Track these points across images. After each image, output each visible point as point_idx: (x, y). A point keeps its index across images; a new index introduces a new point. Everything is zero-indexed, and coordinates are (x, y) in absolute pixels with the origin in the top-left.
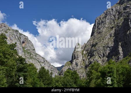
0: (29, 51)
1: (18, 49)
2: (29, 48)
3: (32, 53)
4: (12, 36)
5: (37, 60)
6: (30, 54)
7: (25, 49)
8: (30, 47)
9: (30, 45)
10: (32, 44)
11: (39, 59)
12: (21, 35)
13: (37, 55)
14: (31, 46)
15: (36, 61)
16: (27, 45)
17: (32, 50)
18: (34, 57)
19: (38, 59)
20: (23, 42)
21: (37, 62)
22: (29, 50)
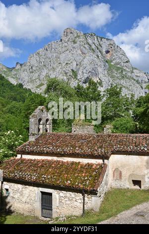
0: (118, 66)
1: (96, 66)
2: (118, 61)
3: (125, 68)
4: (84, 47)
5: (135, 80)
6: (122, 71)
7: (112, 64)
8: (120, 58)
9: (119, 54)
10: (124, 52)
11: (139, 76)
12: (101, 40)
13: (134, 71)
14: (121, 56)
15: (133, 81)
16: (114, 54)
17: (124, 62)
18: (129, 74)
19: (137, 76)
20: (108, 52)
21: (135, 82)
22: (118, 64)
